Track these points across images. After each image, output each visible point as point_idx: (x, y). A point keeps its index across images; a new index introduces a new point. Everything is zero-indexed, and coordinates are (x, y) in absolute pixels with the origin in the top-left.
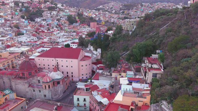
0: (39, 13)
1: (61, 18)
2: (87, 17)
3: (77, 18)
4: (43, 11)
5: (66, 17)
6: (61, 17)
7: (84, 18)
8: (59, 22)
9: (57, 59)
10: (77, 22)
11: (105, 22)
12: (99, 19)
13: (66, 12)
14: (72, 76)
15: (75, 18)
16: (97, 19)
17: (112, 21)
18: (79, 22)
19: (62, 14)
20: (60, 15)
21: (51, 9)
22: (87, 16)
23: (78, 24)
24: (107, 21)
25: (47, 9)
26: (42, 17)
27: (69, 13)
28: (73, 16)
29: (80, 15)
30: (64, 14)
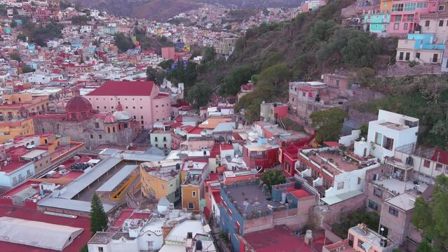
0: (54, 30)
1: (103, 40)
2: (154, 38)
3: (134, 38)
4: (62, 27)
5: (113, 37)
6: (101, 38)
7: (149, 39)
8: (98, 46)
9: (118, 97)
10: (134, 47)
11: (191, 46)
12: (179, 41)
13: (111, 27)
14: (142, 122)
15: (130, 39)
16: (175, 40)
17: (205, 45)
18: (140, 47)
19: (102, 31)
20: (99, 33)
21: (78, 21)
22: (154, 36)
23: (136, 51)
24: (196, 45)
25: (70, 22)
26: (61, 37)
27: (117, 30)
28: (126, 35)
29: (140, 33)
30: (108, 31)
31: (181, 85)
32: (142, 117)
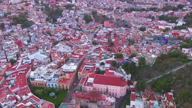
0: (59, 13)
1: (79, 18)
2: (100, 16)
3: (92, 16)
4: (62, 11)
5: (83, 16)
6: (79, 17)
7: (98, 16)
8: (78, 22)
10: (92, 20)
11: (117, 20)
12: (111, 17)
13: (82, 11)
14: (116, 95)
15: (90, 16)
16: (109, 17)
17: (123, 20)
18: (94, 20)
19: (79, 12)
20: (78, 14)
21: (69, 7)
22: (100, 14)
23: (93, 23)
24: (119, 19)
25: (65, 8)
26: (62, 17)
27: (85, 12)
28: (88, 14)
29: (94, 13)
30: (81, 13)
31: (130, 76)
32: (116, 93)
